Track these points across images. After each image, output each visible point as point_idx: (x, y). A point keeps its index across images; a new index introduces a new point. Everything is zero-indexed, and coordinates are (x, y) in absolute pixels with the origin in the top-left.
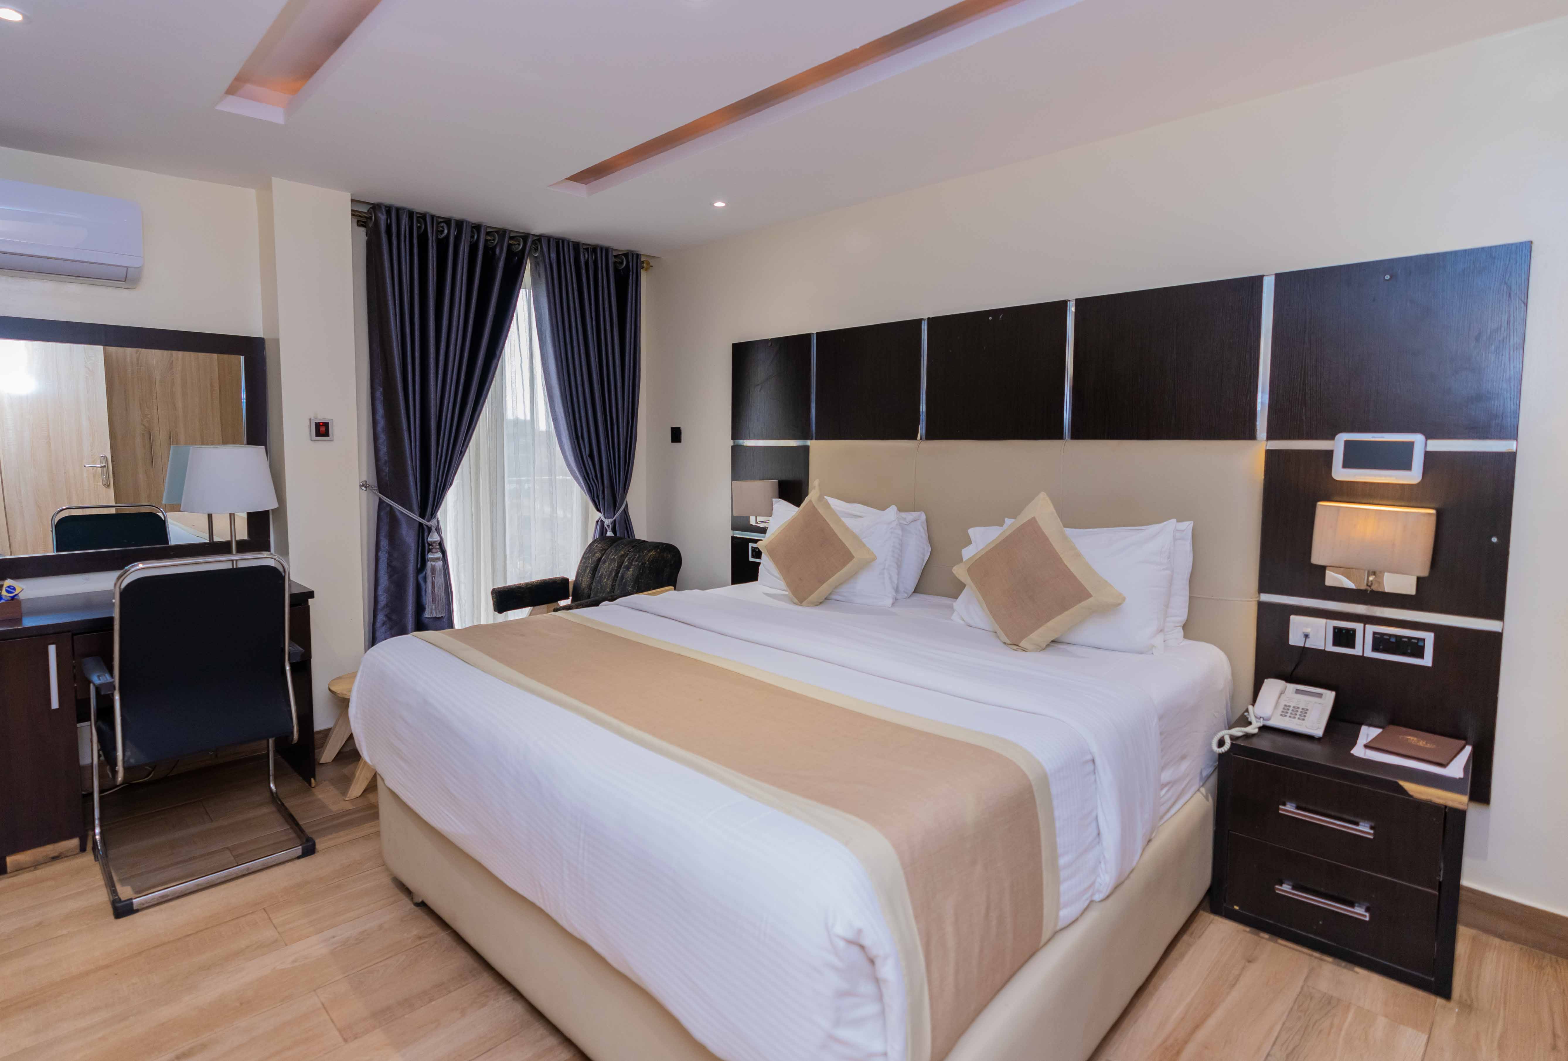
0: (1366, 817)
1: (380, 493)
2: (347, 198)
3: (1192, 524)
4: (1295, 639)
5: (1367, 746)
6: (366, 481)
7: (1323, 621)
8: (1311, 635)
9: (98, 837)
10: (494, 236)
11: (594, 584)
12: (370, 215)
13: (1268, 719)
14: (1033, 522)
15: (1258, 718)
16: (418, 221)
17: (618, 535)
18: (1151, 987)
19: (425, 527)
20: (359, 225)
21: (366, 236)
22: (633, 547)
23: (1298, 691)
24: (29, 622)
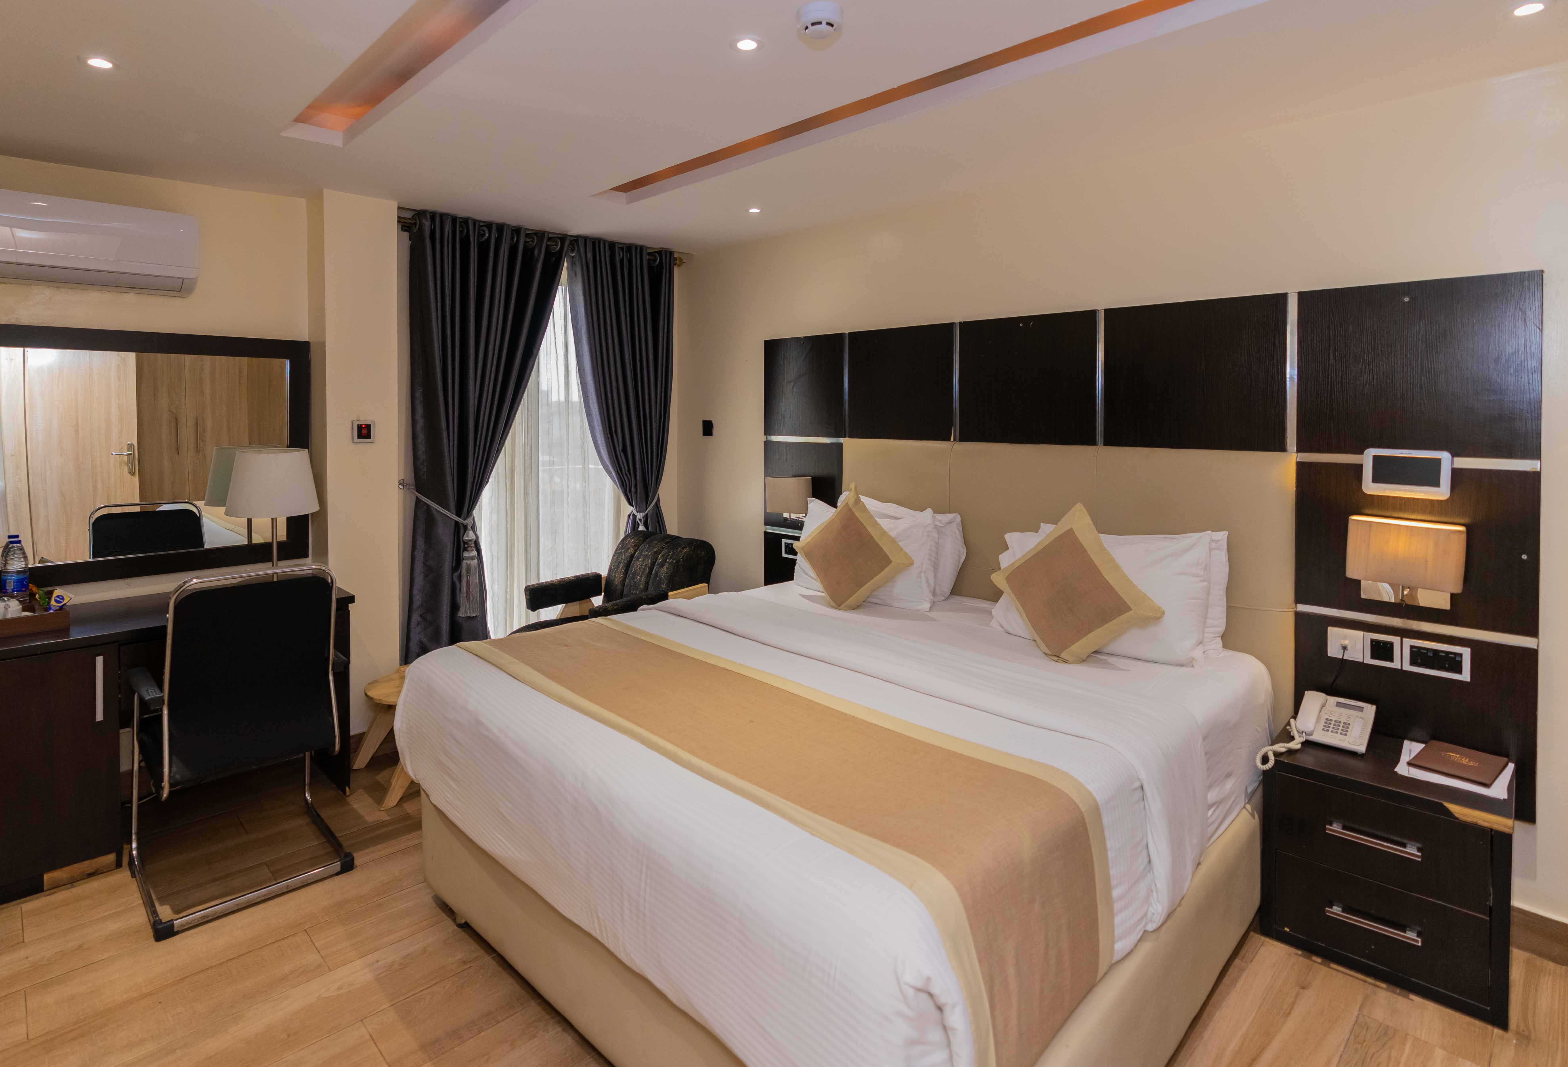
0: (1414, 838)
1: (417, 491)
2: (394, 205)
3: (1227, 535)
4: (1333, 651)
5: (1410, 764)
6: (403, 480)
7: (1360, 633)
8: (1349, 647)
9: (134, 852)
10: (533, 238)
11: (627, 581)
12: (414, 221)
13: (1311, 734)
14: (1070, 532)
15: (1301, 733)
16: (461, 226)
17: (650, 530)
18: (1205, 1016)
19: (461, 525)
20: (403, 230)
21: (410, 240)
22: (666, 544)
23: (1339, 704)
24: (77, 634)
